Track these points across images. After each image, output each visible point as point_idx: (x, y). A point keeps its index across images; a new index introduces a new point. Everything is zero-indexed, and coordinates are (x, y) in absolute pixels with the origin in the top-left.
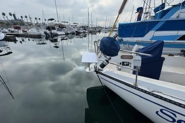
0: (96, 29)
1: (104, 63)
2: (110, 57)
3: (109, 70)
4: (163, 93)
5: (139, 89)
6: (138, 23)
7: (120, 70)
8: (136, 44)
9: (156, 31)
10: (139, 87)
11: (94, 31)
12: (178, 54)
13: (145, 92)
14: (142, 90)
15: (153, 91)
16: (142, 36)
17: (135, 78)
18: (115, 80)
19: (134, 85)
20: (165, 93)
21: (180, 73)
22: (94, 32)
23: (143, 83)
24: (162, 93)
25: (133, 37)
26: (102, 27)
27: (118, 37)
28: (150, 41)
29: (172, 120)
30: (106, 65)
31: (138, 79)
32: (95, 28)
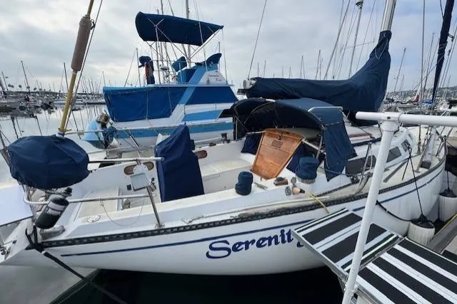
0: (27, 100)
1: (50, 211)
2: (66, 188)
3: (83, 222)
4: (205, 215)
5: (166, 231)
6: (149, 88)
7: (127, 205)
8: (160, 134)
9: (186, 104)
10: (167, 225)
11: (24, 104)
12: (219, 142)
13: (184, 229)
14: (178, 230)
15: (190, 222)
16: (167, 114)
17: (153, 212)
18: (100, 242)
19: (157, 228)
20: (207, 215)
21: (229, 169)
22: (22, 108)
23: (169, 214)
24: (203, 217)
25: (149, 118)
26: (55, 94)
27: (111, 121)
28: (183, 123)
29: (226, 253)
30: (59, 213)
31: (158, 211)
32: (26, 96)
